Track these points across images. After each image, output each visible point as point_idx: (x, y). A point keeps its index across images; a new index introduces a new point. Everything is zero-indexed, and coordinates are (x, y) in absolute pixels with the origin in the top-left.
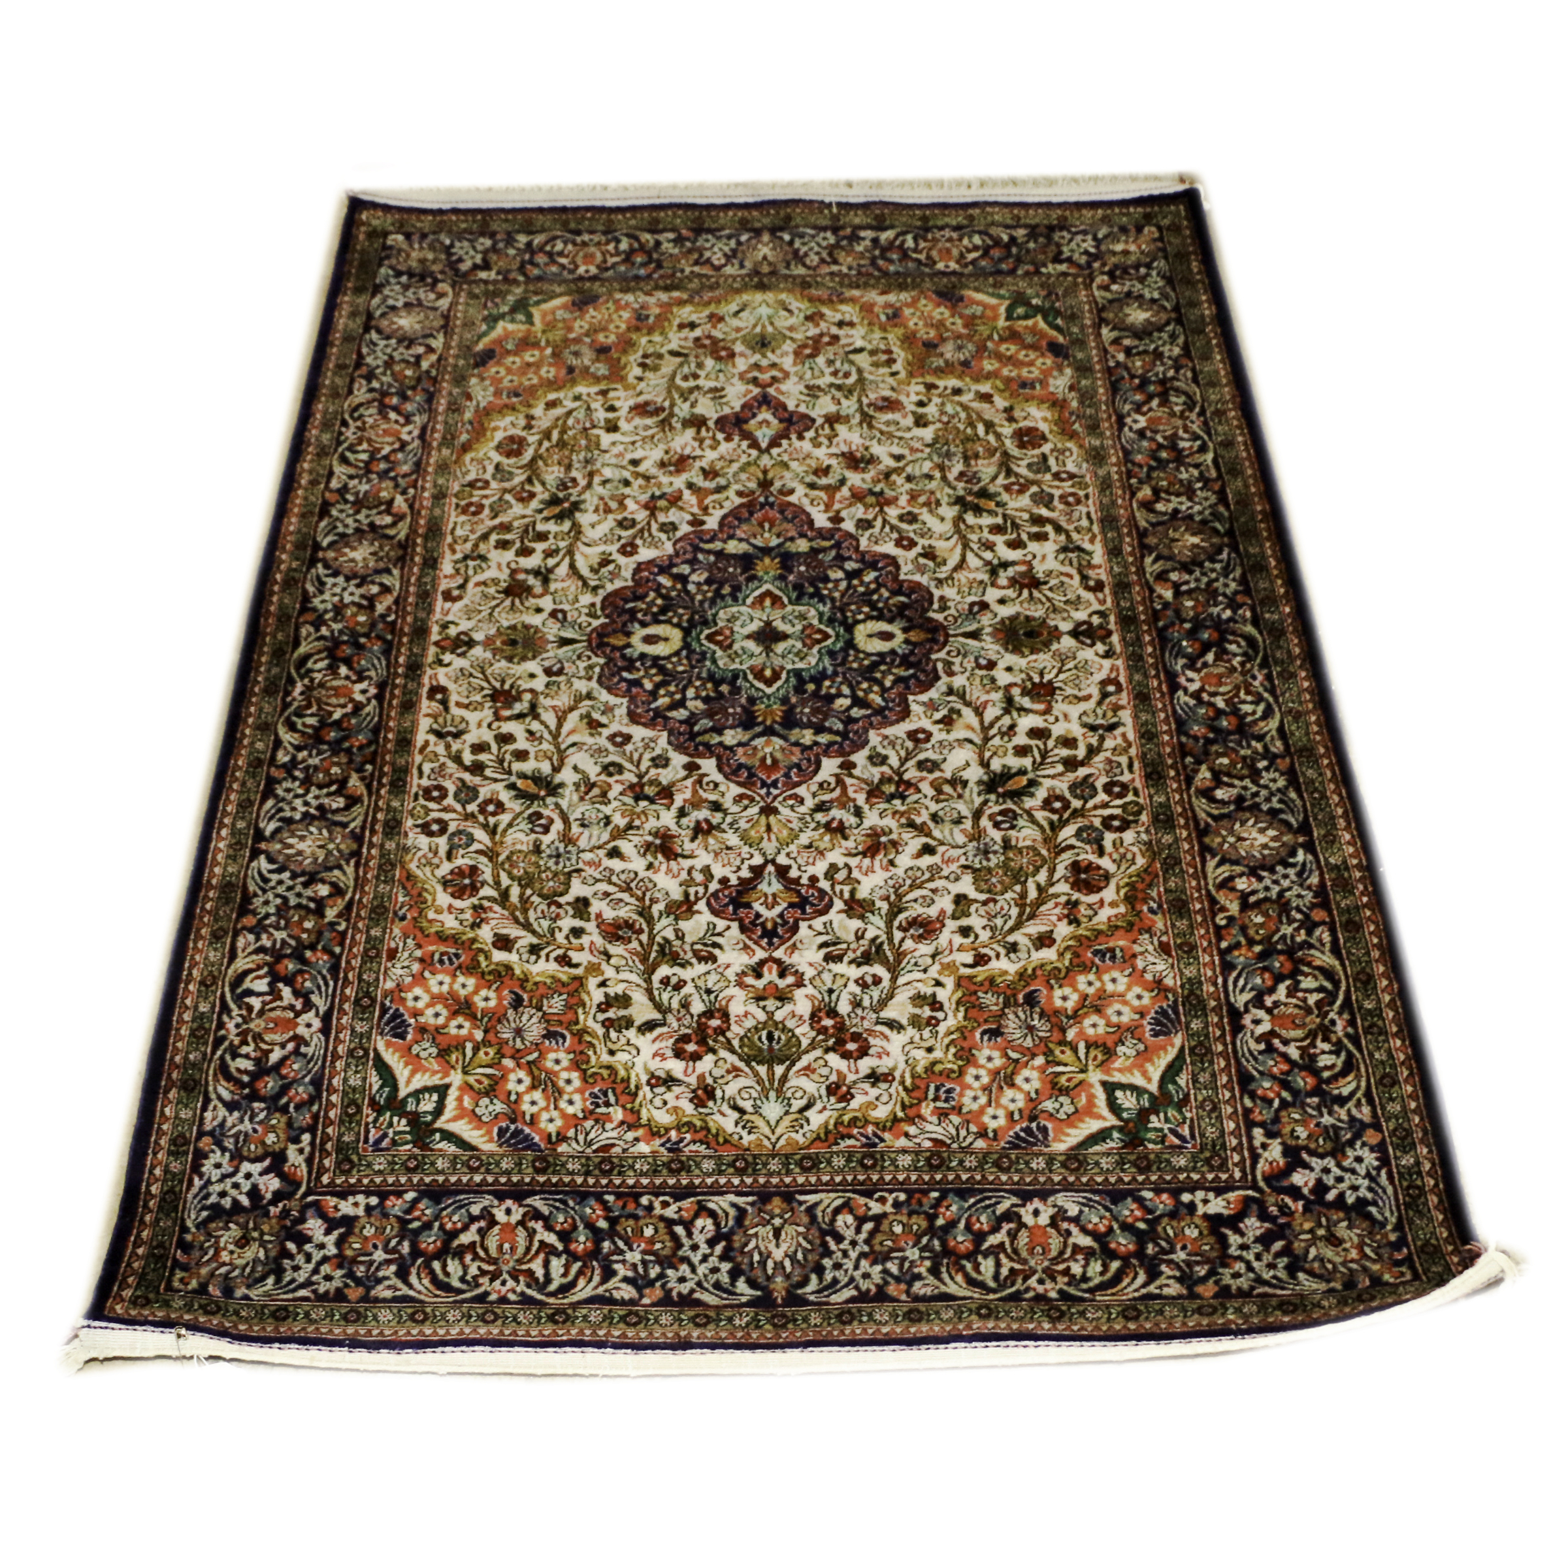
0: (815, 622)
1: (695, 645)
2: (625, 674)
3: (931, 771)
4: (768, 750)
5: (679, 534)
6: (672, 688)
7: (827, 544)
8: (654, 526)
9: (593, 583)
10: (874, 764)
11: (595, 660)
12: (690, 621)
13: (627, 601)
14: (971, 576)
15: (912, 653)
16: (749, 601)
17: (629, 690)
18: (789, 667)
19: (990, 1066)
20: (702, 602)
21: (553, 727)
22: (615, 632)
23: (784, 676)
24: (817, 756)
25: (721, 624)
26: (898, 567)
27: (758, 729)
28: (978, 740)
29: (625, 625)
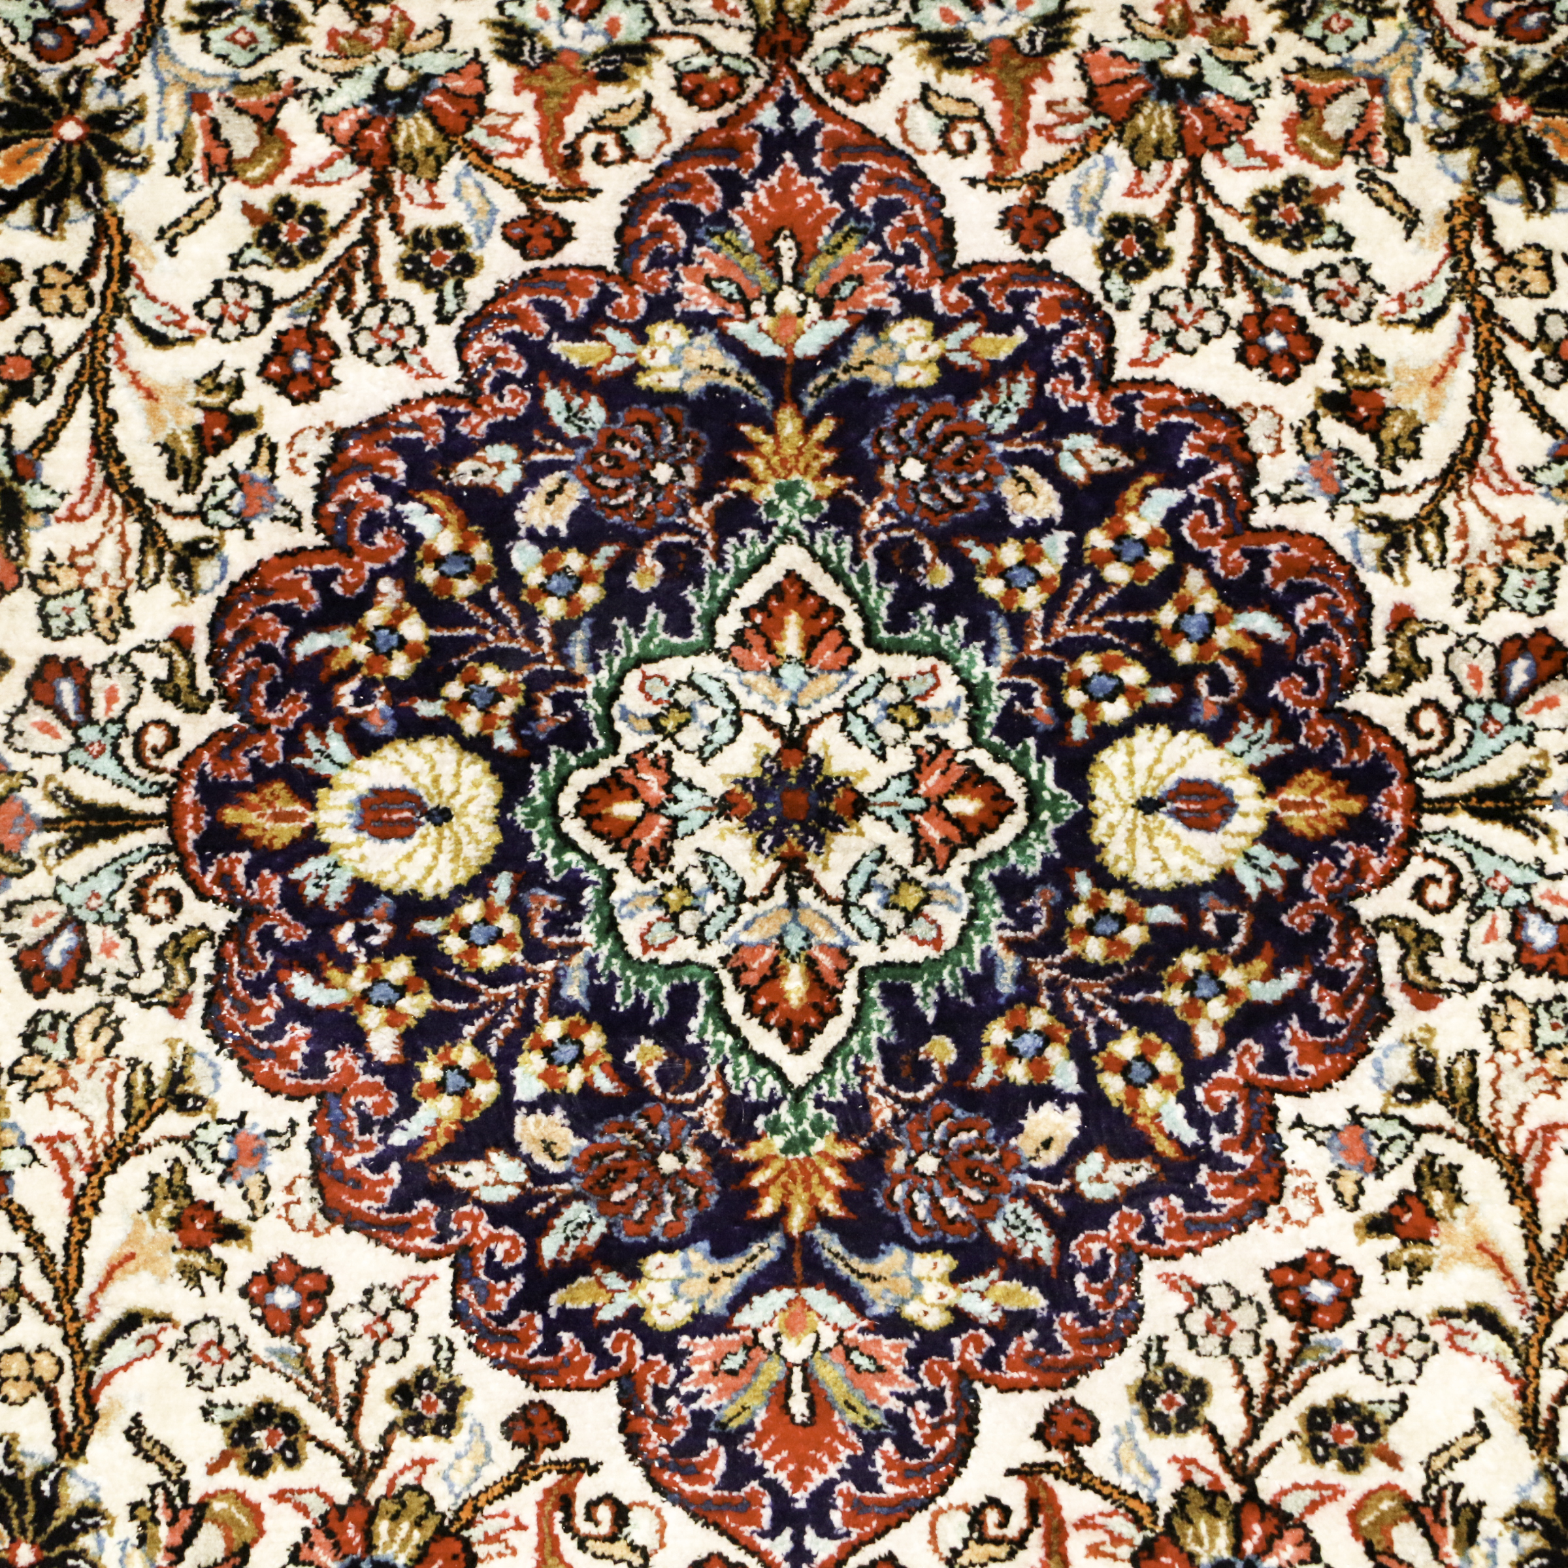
0: (957, 734)
1: (543, 850)
2: (302, 985)
3: (1353, 1462)
4: (796, 1350)
5: (479, 289)
6: (466, 1055)
7: (1003, 346)
8: (391, 250)
9: (181, 532)
10: (1159, 1424)
11: (195, 911)
12: (523, 719)
13: (299, 627)
14: (1508, 508)
15: (1293, 887)
16: (728, 625)
17: (315, 1065)
18: (867, 954)
20: (562, 630)
21: (55, 1243)
22: (262, 775)
23: (849, 998)
24: (964, 1377)
25: (631, 742)
26: (1250, 474)
27: (767, 1251)
28: (1513, 1317)
29: (294, 744)
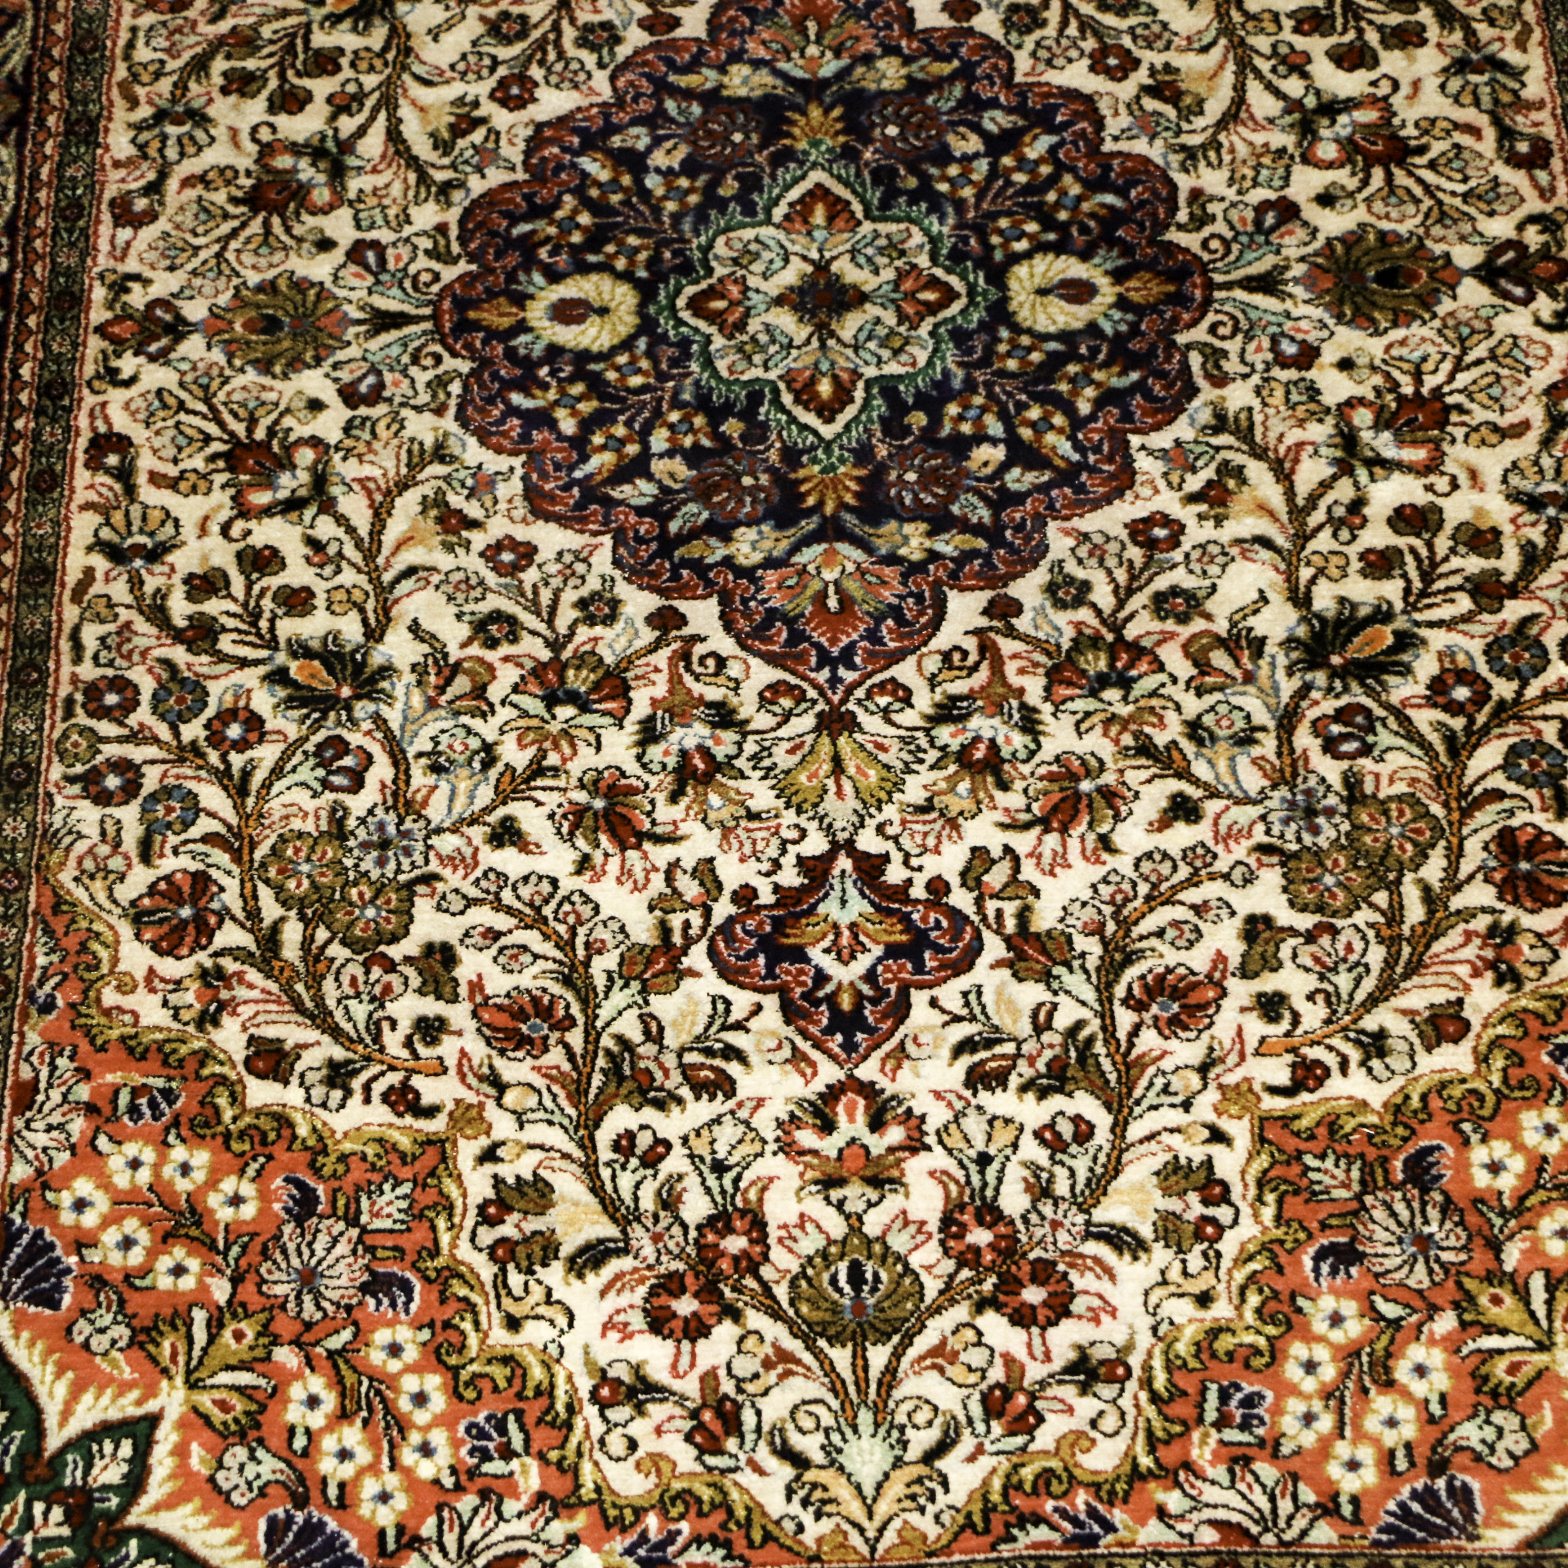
0: (923, 261)
1: (666, 324)
2: (516, 398)
3: (1183, 619)
4: (829, 575)
5: (623, 51)
6: (620, 431)
7: (946, 69)
8: (569, 34)
9: (440, 176)
10: (1061, 605)
11: (450, 363)
12: (650, 264)
13: (514, 220)
14: (1259, 138)
15: (1134, 330)
16: (778, 213)
17: (525, 438)
18: (871, 372)
19: (1337, 1336)
20: (676, 218)
21: (364, 531)
22: (491, 294)
23: (859, 394)
24: (937, 585)
25: (720, 271)
26: (1099, 124)
27: (809, 525)
28: (1280, 541)
29: (511, 277)
